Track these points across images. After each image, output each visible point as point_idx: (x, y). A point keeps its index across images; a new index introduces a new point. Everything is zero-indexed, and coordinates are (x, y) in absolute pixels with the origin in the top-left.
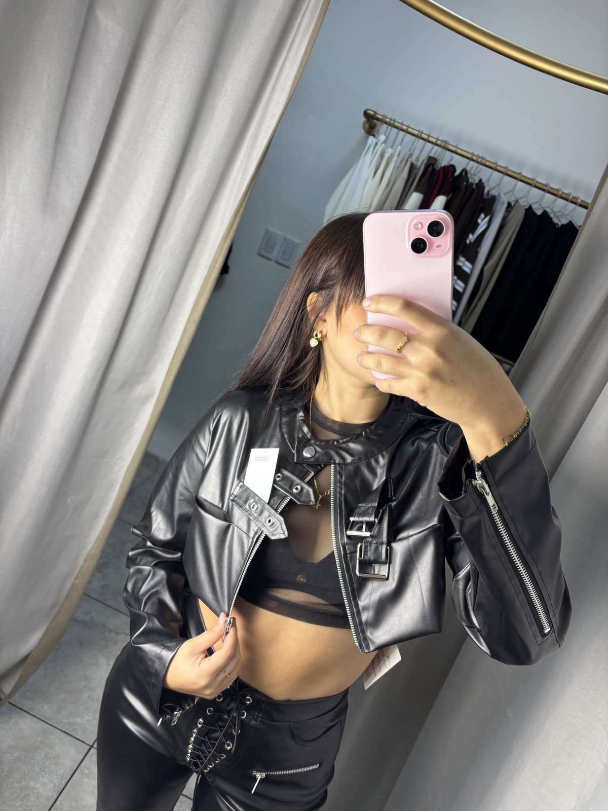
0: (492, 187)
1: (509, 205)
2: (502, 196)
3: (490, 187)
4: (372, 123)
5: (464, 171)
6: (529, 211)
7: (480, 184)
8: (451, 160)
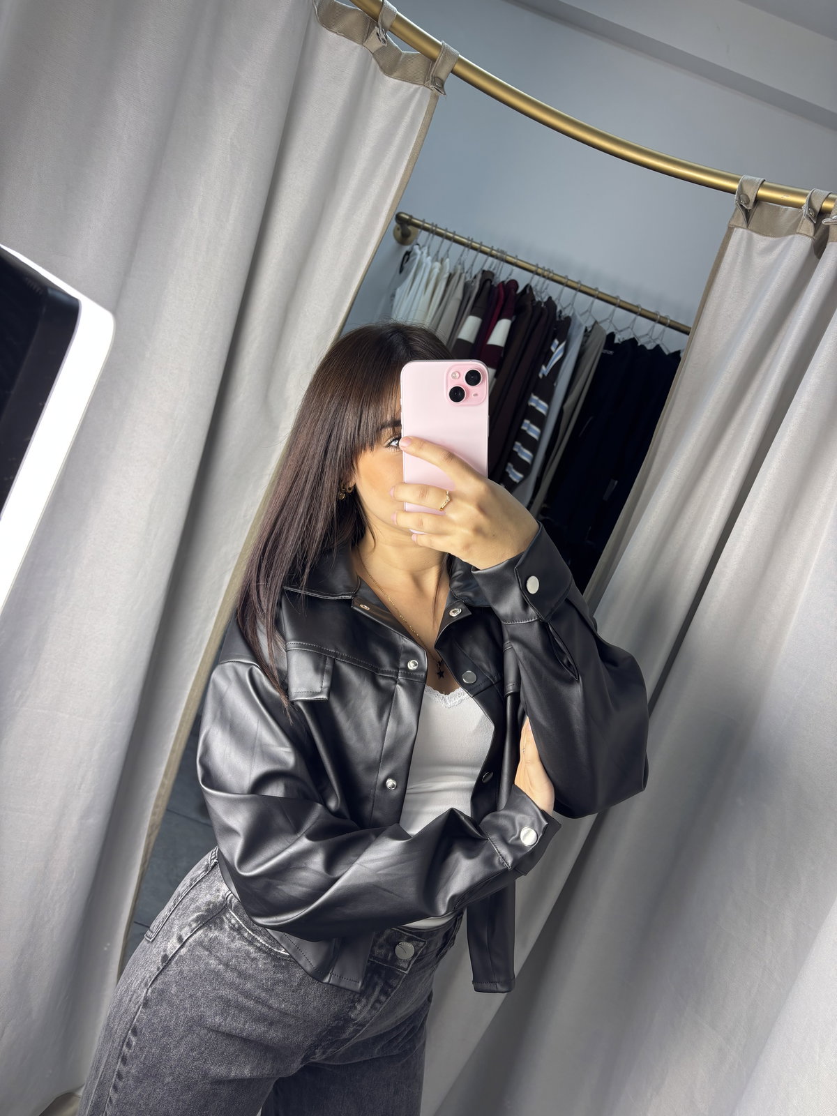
0: (564, 306)
1: (586, 330)
2: (578, 317)
3: (562, 307)
5: (528, 287)
7: (550, 303)
8: (510, 275)
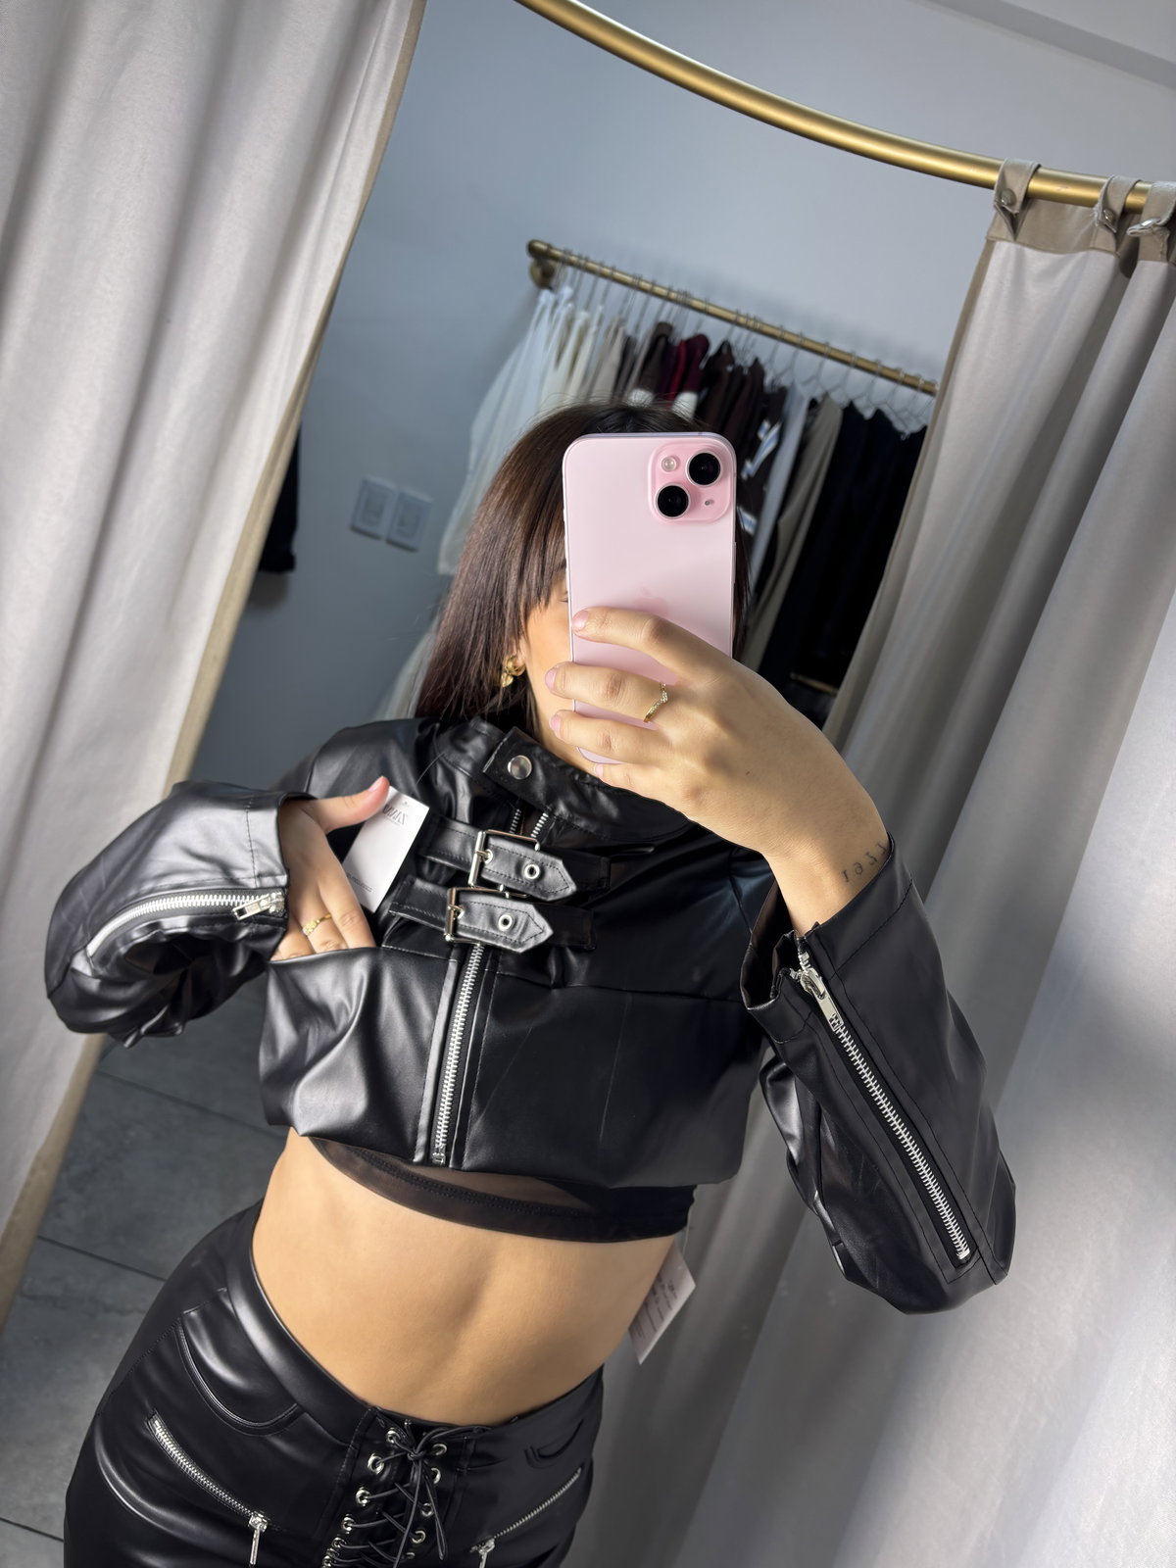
1: (813, 404)
2: (799, 387)
3: (774, 372)
4: (545, 265)
5: (726, 346)
6: (850, 411)
7: (757, 369)
8: (698, 326)
